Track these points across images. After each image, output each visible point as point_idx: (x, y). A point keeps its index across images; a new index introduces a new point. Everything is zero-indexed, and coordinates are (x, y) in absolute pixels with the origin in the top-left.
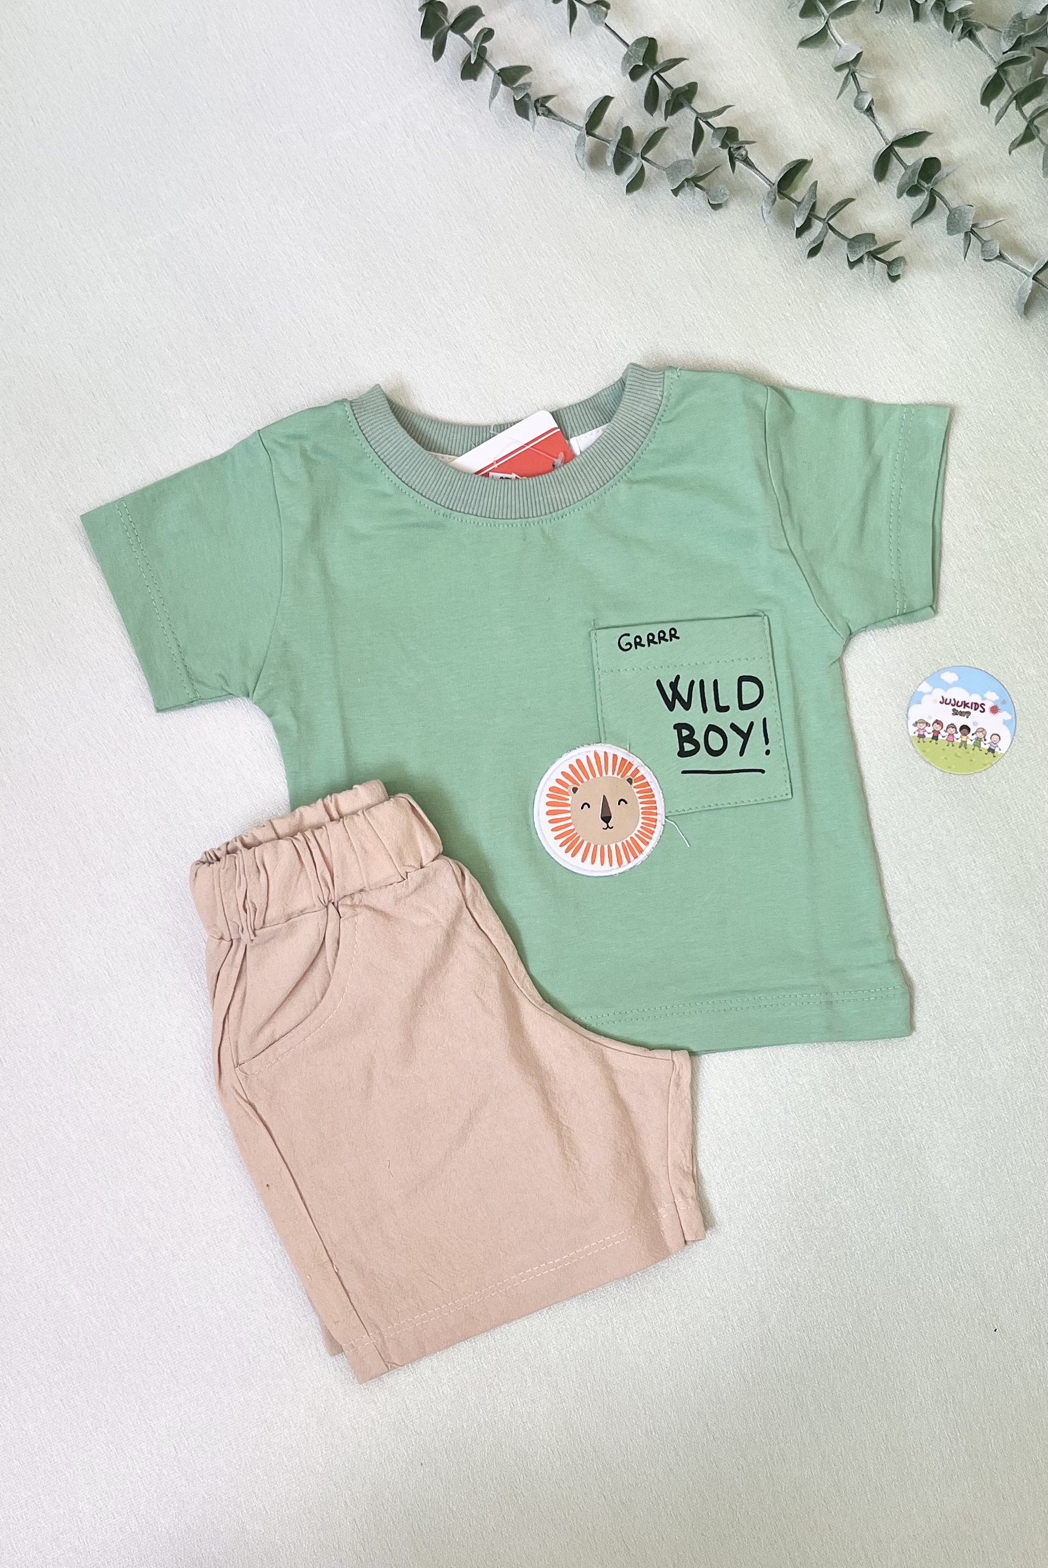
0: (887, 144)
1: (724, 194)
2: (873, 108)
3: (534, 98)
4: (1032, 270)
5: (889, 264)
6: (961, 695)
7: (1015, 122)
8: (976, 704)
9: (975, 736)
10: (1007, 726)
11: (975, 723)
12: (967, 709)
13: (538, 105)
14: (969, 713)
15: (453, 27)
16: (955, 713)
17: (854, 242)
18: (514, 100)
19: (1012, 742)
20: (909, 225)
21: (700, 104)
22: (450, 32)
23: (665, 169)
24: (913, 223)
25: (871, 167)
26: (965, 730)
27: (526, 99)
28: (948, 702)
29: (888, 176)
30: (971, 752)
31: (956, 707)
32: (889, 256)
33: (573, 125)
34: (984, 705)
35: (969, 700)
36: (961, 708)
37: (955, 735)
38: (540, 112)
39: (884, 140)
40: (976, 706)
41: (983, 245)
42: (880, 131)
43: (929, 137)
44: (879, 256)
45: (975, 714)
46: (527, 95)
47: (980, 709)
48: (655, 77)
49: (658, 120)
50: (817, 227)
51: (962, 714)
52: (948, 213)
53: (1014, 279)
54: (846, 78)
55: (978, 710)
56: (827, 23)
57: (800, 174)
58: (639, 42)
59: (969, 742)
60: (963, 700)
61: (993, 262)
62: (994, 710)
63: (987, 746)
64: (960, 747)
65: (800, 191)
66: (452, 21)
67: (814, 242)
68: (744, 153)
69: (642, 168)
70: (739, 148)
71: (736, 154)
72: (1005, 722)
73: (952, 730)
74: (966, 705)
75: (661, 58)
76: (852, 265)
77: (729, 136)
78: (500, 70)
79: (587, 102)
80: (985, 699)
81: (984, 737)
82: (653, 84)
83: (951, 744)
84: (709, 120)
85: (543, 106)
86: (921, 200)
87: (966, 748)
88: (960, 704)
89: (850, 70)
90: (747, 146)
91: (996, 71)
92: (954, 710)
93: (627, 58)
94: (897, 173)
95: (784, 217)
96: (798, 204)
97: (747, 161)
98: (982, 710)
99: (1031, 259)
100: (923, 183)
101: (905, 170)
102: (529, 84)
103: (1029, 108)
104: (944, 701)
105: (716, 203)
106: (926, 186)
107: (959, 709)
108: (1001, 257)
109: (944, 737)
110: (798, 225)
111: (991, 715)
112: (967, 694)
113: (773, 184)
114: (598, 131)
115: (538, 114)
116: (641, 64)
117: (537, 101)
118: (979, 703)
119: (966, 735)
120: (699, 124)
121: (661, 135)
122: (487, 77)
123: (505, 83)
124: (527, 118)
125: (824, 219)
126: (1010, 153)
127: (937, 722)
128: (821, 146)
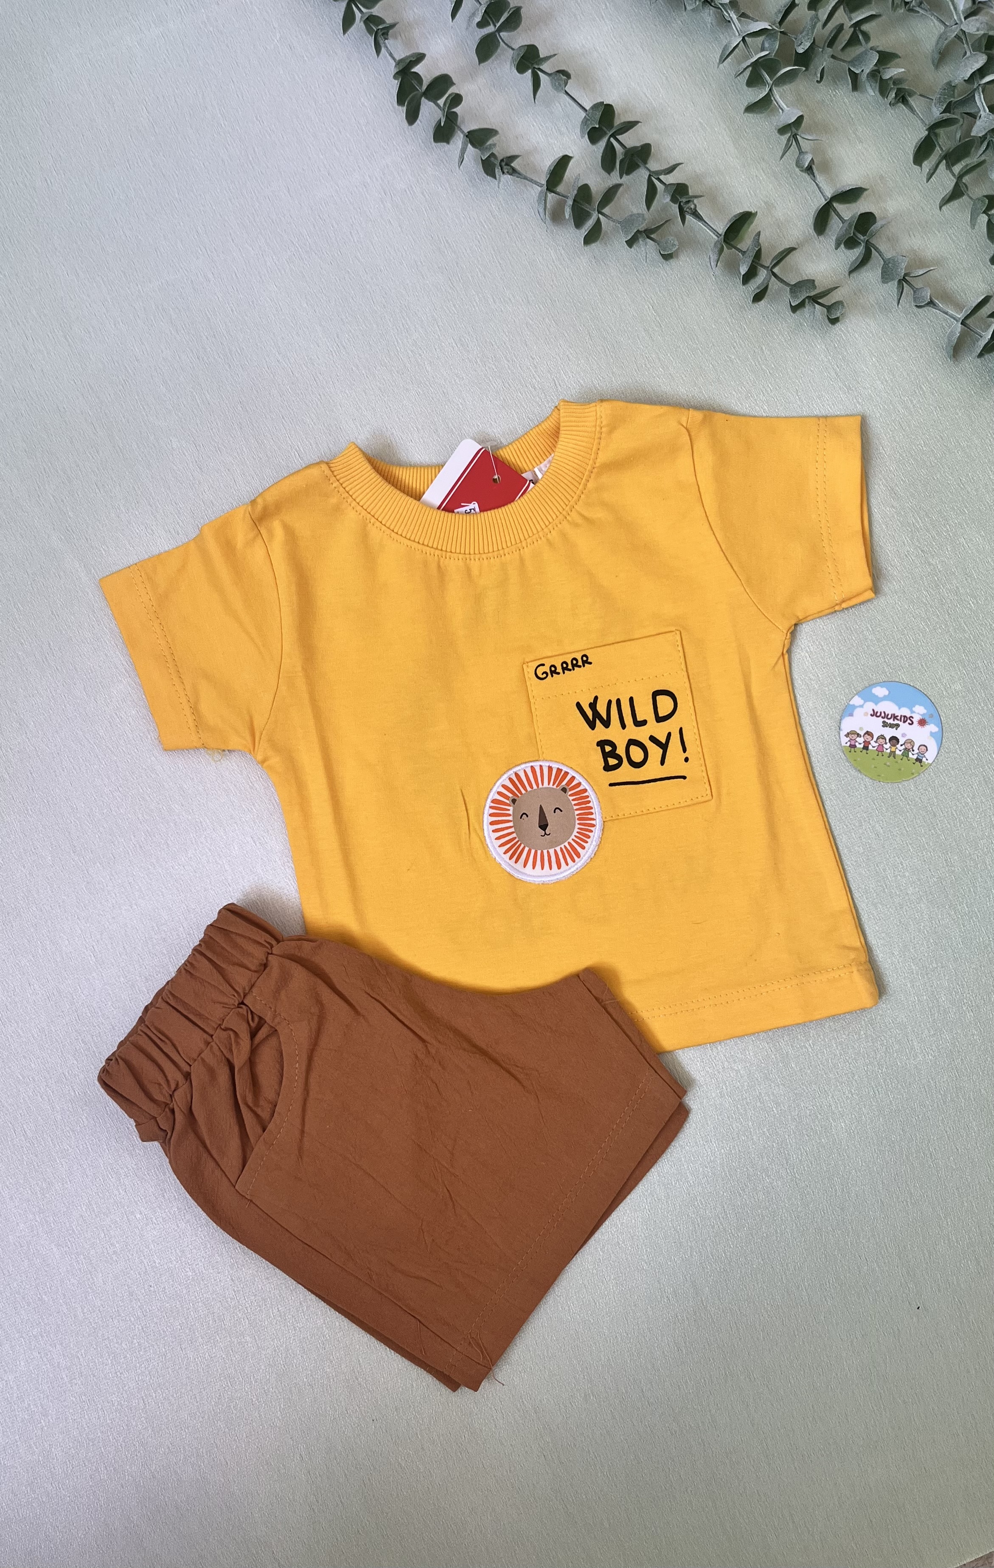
0: (826, 200)
1: (674, 245)
2: (814, 167)
3: (500, 158)
4: (961, 316)
5: (829, 308)
6: (890, 708)
7: (945, 180)
8: (905, 717)
9: (903, 747)
10: (934, 737)
11: (904, 735)
12: (896, 722)
13: (503, 164)
14: (898, 725)
15: (426, 94)
16: (885, 725)
17: (795, 288)
18: (482, 159)
19: (938, 753)
20: (847, 275)
21: (654, 165)
22: (424, 100)
23: (620, 223)
24: (851, 272)
25: (811, 221)
26: (895, 741)
27: (492, 159)
28: (878, 714)
29: (827, 231)
30: (899, 761)
31: (886, 720)
32: (827, 301)
33: (536, 183)
34: (913, 718)
35: (898, 713)
36: (890, 721)
37: (884, 745)
38: (506, 171)
39: (824, 196)
40: (905, 719)
41: (915, 292)
42: (819, 188)
43: (865, 193)
44: (819, 301)
45: (904, 727)
46: (493, 155)
47: (909, 721)
48: (612, 140)
49: (614, 178)
50: (763, 274)
51: (891, 726)
52: (882, 262)
53: (944, 324)
54: (789, 140)
55: (907, 723)
56: (770, 90)
57: (746, 225)
58: (595, 107)
59: (898, 752)
60: (893, 713)
61: (925, 309)
62: (922, 722)
63: (915, 757)
64: (889, 757)
65: (746, 242)
66: (424, 87)
67: (758, 288)
68: (693, 207)
69: (599, 219)
70: (688, 202)
71: (685, 208)
72: (932, 734)
73: (881, 741)
74: (895, 717)
75: (617, 122)
76: (794, 309)
77: (680, 191)
78: (468, 132)
79: (547, 162)
80: (914, 712)
81: (912, 748)
82: (609, 146)
83: (880, 753)
84: (660, 177)
85: (507, 164)
86: (857, 253)
87: (894, 757)
88: (889, 717)
89: (792, 133)
90: (696, 201)
91: (927, 133)
92: (884, 722)
93: (585, 122)
94: (836, 227)
95: (731, 267)
96: (744, 253)
97: (696, 215)
98: (911, 722)
99: (959, 307)
100: (859, 236)
101: (843, 223)
102: (495, 145)
103: (957, 169)
104: (875, 714)
105: (666, 253)
106: (862, 238)
107: (889, 721)
108: (931, 303)
109: (873, 747)
110: (743, 272)
111: (919, 728)
112: (897, 708)
113: (721, 235)
114: (560, 189)
115: (503, 173)
116: (597, 126)
117: (502, 160)
118: (908, 716)
119: (894, 746)
120: (653, 182)
121: (616, 192)
122: (458, 140)
123: (473, 145)
124: (495, 177)
125: (768, 267)
126: (940, 208)
127: (868, 733)
128: (766, 203)
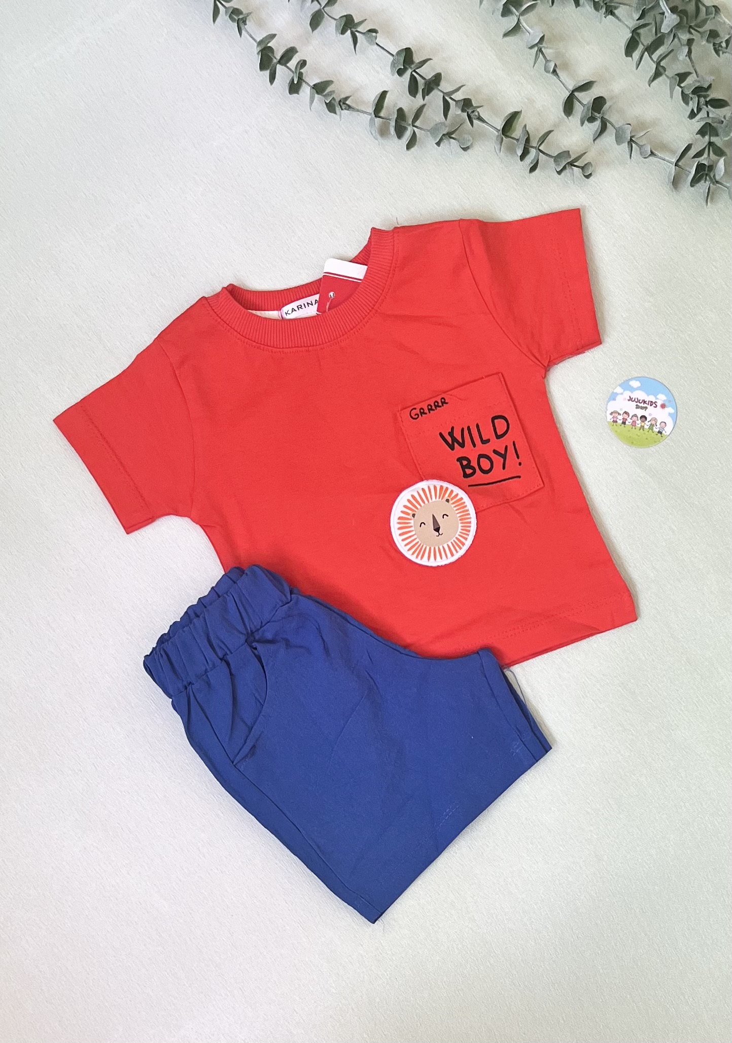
1: (469, 141)
2: (558, 68)
3: (337, 100)
4: (674, 160)
6: (641, 396)
8: (651, 402)
10: (671, 415)
12: (645, 405)
13: (341, 104)
15: (280, 62)
16: (637, 407)
17: (558, 158)
18: (325, 102)
20: (591, 141)
21: (445, 86)
22: (278, 65)
23: (428, 131)
24: (594, 140)
25: (561, 108)
26: (644, 419)
27: (333, 102)
31: (638, 404)
33: (366, 113)
35: (647, 399)
36: (641, 404)
37: (637, 422)
38: (343, 108)
39: (568, 90)
40: (651, 403)
41: (640, 149)
42: (563, 84)
43: (596, 84)
45: (651, 409)
46: (333, 98)
47: (654, 405)
48: (413, 73)
49: (419, 100)
50: (533, 152)
51: (642, 408)
52: (615, 131)
54: (536, 53)
56: (519, 20)
57: (516, 120)
58: (399, 53)
60: (643, 399)
63: (658, 429)
65: (517, 132)
66: (278, 58)
67: (532, 162)
68: (477, 114)
69: (414, 132)
70: (473, 112)
71: (472, 115)
72: (670, 412)
73: (635, 418)
74: (644, 402)
75: (417, 59)
77: (466, 104)
78: (314, 85)
79: (372, 96)
80: (658, 399)
81: (656, 422)
82: (412, 77)
83: (634, 427)
84: (452, 97)
85: (344, 103)
86: (598, 123)
88: (641, 401)
89: (538, 48)
90: (478, 110)
92: (637, 405)
93: (393, 64)
94: (579, 109)
96: (518, 140)
97: (480, 119)
98: (655, 406)
99: (673, 152)
101: (584, 107)
102: (334, 92)
105: (464, 146)
106: (598, 115)
107: (640, 405)
108: (652, 154)
109: (629, 422)
110: (519, 154)
112: (646, 395)
113: (500, 129)
114: (382, 114)
116: (402, 67)
117: (340, 101)
118: (654, 402)
119: (644, 422)
120: (446, 100)
121: (422, 111)
122: (306, 90)
123: (318, 93)
124: (335, 113)
125: (535, 147)
126: (650, 84)
127: (625, 413)
128: (528, 99)
